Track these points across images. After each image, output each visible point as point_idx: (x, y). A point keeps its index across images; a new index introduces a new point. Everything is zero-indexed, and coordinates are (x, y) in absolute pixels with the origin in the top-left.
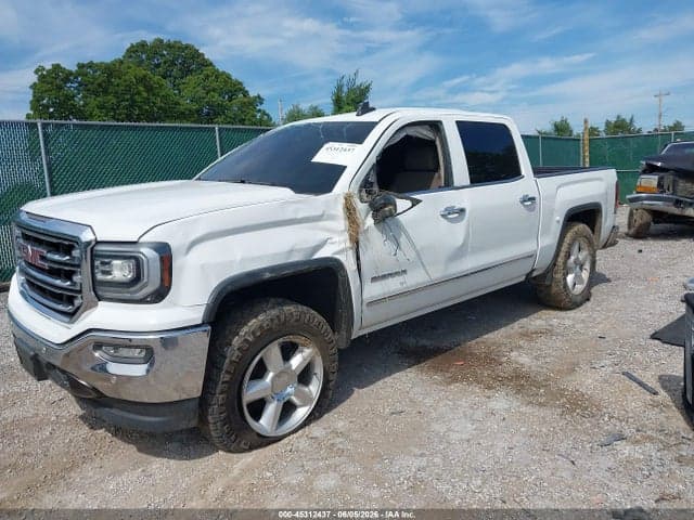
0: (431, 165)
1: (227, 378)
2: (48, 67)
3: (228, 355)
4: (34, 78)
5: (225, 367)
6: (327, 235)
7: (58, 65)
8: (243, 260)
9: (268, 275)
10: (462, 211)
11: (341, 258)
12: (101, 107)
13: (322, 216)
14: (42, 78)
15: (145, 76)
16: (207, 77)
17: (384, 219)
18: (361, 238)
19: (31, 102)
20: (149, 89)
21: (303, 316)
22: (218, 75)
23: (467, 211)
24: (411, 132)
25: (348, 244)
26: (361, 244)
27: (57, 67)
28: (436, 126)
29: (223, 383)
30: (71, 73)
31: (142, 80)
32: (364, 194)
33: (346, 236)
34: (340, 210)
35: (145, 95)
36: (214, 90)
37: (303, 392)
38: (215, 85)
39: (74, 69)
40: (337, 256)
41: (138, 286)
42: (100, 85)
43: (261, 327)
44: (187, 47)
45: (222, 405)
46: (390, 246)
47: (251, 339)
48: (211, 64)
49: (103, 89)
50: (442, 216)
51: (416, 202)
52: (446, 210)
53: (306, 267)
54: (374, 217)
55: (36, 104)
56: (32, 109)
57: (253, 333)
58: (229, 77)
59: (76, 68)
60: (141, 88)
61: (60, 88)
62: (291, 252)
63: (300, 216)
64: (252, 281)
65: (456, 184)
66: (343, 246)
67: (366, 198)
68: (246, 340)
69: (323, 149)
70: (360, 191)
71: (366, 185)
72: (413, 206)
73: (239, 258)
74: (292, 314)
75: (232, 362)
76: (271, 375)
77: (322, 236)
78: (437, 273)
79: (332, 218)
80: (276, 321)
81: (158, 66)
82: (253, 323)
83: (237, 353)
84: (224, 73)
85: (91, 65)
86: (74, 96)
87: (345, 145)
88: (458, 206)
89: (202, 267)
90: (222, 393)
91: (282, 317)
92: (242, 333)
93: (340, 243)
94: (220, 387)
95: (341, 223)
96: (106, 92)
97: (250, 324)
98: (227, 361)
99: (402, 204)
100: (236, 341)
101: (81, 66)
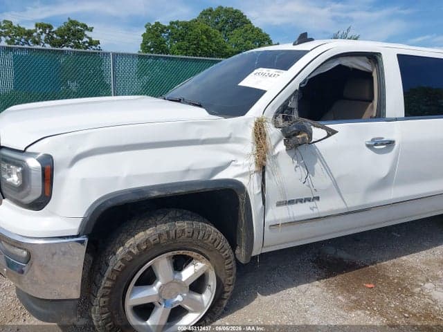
0: (367, 96)
1: (109, 284)
2: (153, 24)
3: (110, 264)
4: (144, 31)
5: (107, 274)
6: (232, 157)
7: (158, 23)
8: (128, 177)
9: (156, 194)
10: (391, 143)
11: (244, 181)
12: (179, 48)
13: (229, 138)
14: (149, 30)
15: (207, 29)
16: (246, 31)
17: (297, 146)
18: (268, 163)
19: (142, 44)
20: (209, 37)
21: (196, 233)
22: (253, 29)
23: (397, 144)
24: (345, 62)
25: (253, 168)
26: (268, 168)
27: (158, 24)
28: (374, 58)
29: (104, 288)
30: (165, 27)
31: (205, 32)
32: (280, 120)
33: (252, 160)
34: (249, 134)
35: (206, 41)
36: (250, 39)
37: (195, 300)
38: (251, 36)
39: (167, 24)
40: (239, 179)
41: (24, 192)
42: (180, 35)
43: (147, 241)
44: (236, 11)
45: (104, 307)
46: (302, 172)
47: (135, 251)
48: (250, 22)
49: (182, 37)
50: (368, 146)
51: (331, 133)
52: (373, 140)
53: (202, 187)
54: (286, 144)
55: (144, 46)
56: (141, 49)
57: (138, 246)
58: (260, 31)
59: (169, 24)
60: (205, 37)
61: (158, 36)
62: (188, 171)
63: (203, 137)
64: (138, 197)
65: (388, 115)
66: (246, 170)
67: (281, 124)
68: (130, 252)
69: (252, 74)
70: (275, 116)
71: (284, 111)
72: (329, 136)
73: (125, 175)
74: (183, 230)
75: (113, 271)
76: (159, 284)
77: (226, 158)
78: (354, 202)
79: (239, 141)
80: (165, 237)
81: (217, 23)
82: (140, 236)
83: (120, 263)
84: (258, 28)
85: (177, 23)
86: (165, 42)
87: (273, 71)
88: (387, 138)
89: (83, 180)
90: (103, 296)
91: (172, 234)
92: (127, 245)
93: (244, 166)
94: (101, 292)
95: (249, 147)
96: (183, 39)
97: (136, 236)
98: (110, 269)
99: (318, 133)
100: (120, 251)
101: (172, 23)
